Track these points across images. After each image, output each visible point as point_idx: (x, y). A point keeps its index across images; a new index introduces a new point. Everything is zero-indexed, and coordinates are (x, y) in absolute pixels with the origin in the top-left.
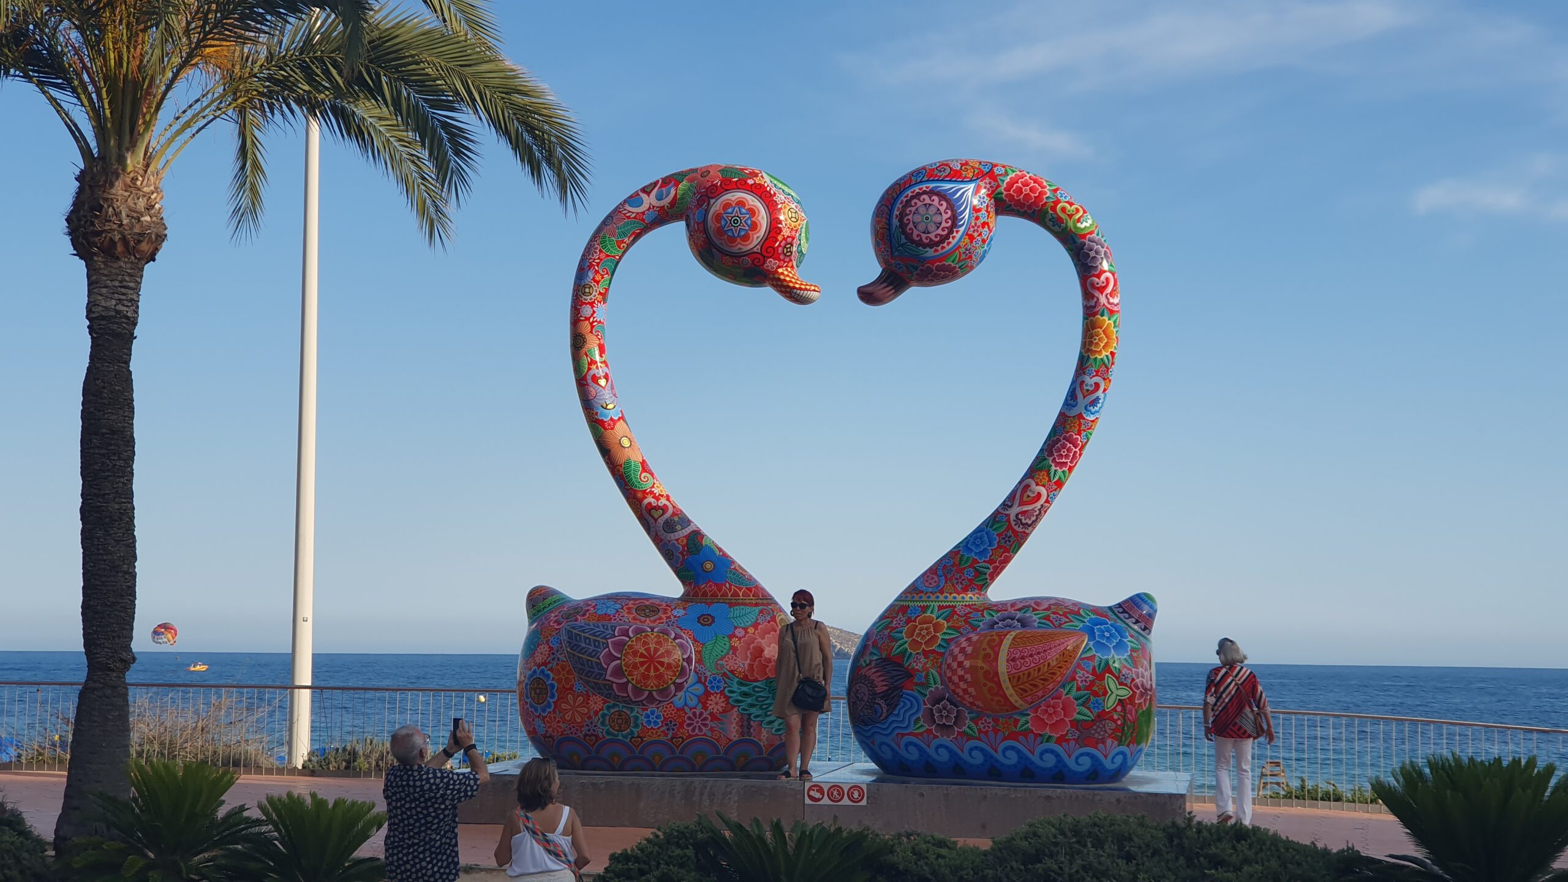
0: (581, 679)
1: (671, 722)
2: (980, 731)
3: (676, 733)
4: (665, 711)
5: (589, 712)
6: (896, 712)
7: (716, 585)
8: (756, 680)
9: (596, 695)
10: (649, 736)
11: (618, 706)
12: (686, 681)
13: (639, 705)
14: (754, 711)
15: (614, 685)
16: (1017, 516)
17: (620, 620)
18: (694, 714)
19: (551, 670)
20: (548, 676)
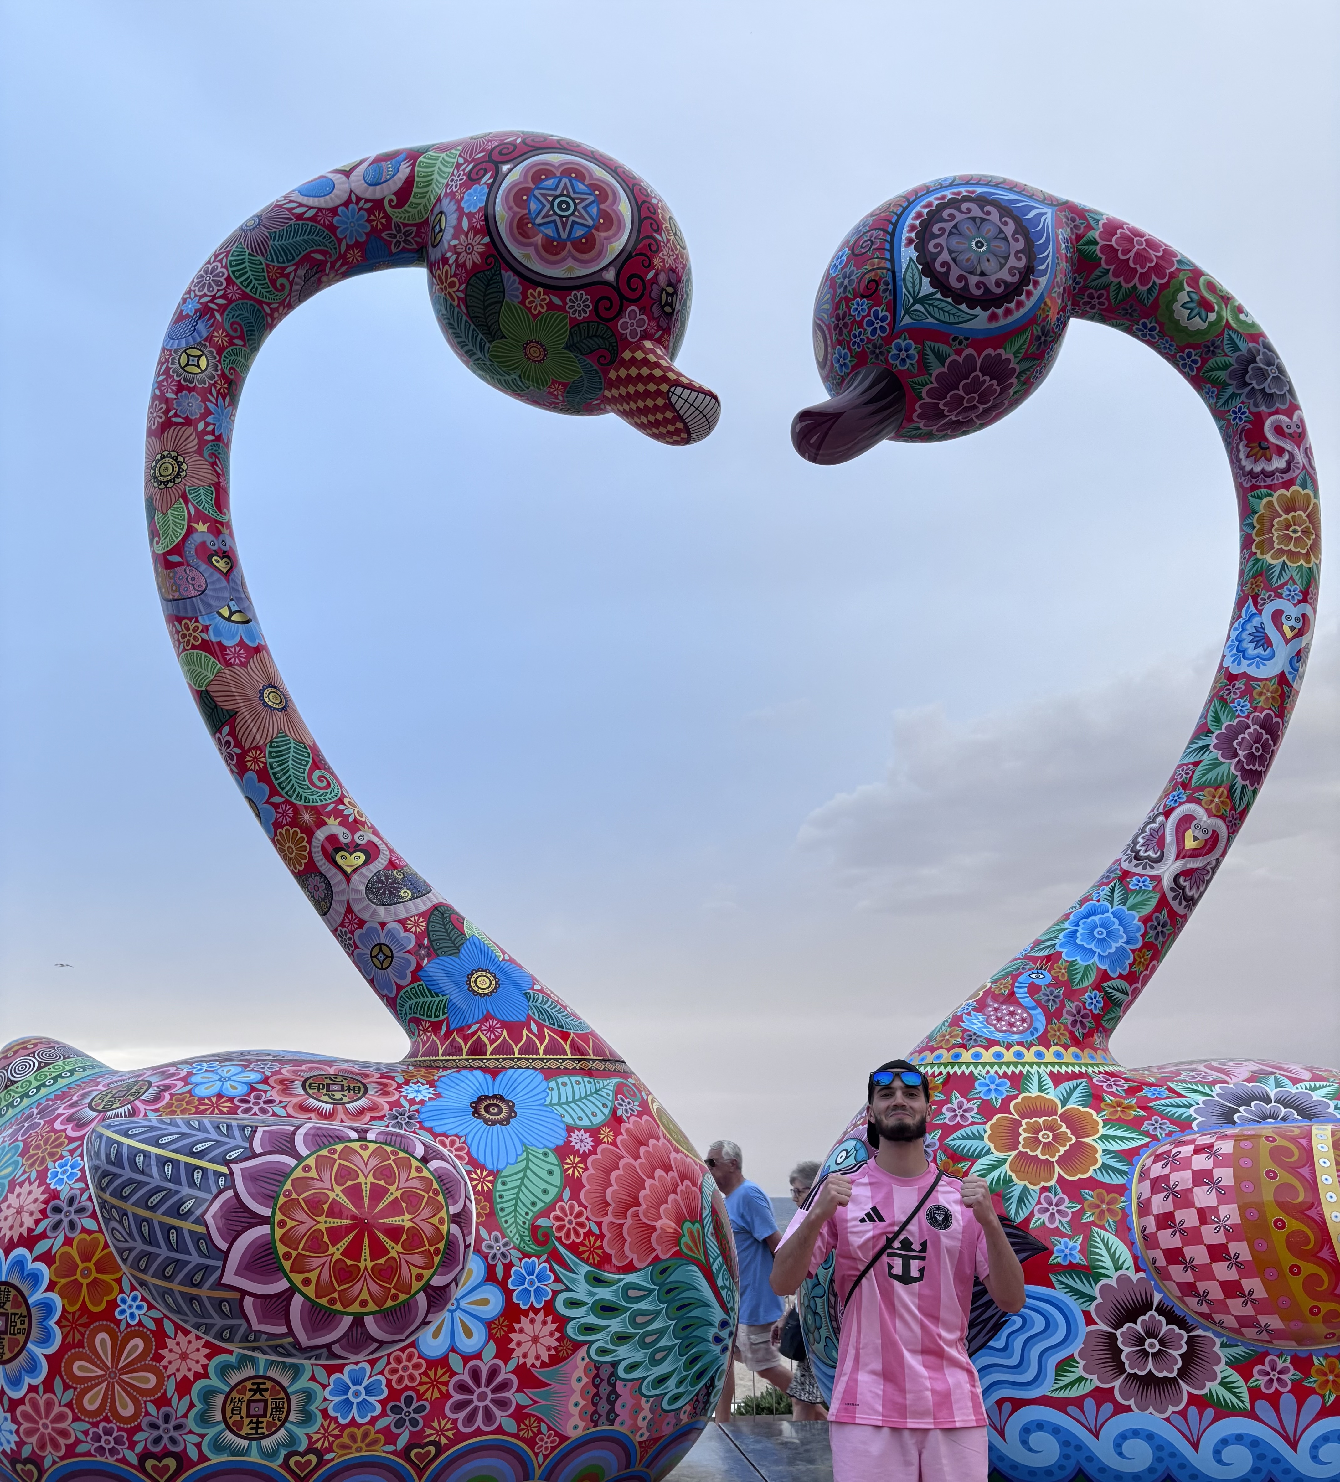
0: (143, 1284)
1: (409, 1401)
2: (1255, 1394)
3: (422, 1431)
4: (394, 1371)
5: (161, 1381)
6: (998, 1343)
7: (505, 1025)
8: (629, 1268)
9: (186, 1333)
10: (344, 1447)
11: (254, 1361)
12: (455, 1280)
13: (318, 1357)
14: (626, 1353)
15: (248, 1301)
16: (1176, 879)
17: (264, 1111)
18: (475, 1374)
19: (47, 1258)
20: (35, 1278)
